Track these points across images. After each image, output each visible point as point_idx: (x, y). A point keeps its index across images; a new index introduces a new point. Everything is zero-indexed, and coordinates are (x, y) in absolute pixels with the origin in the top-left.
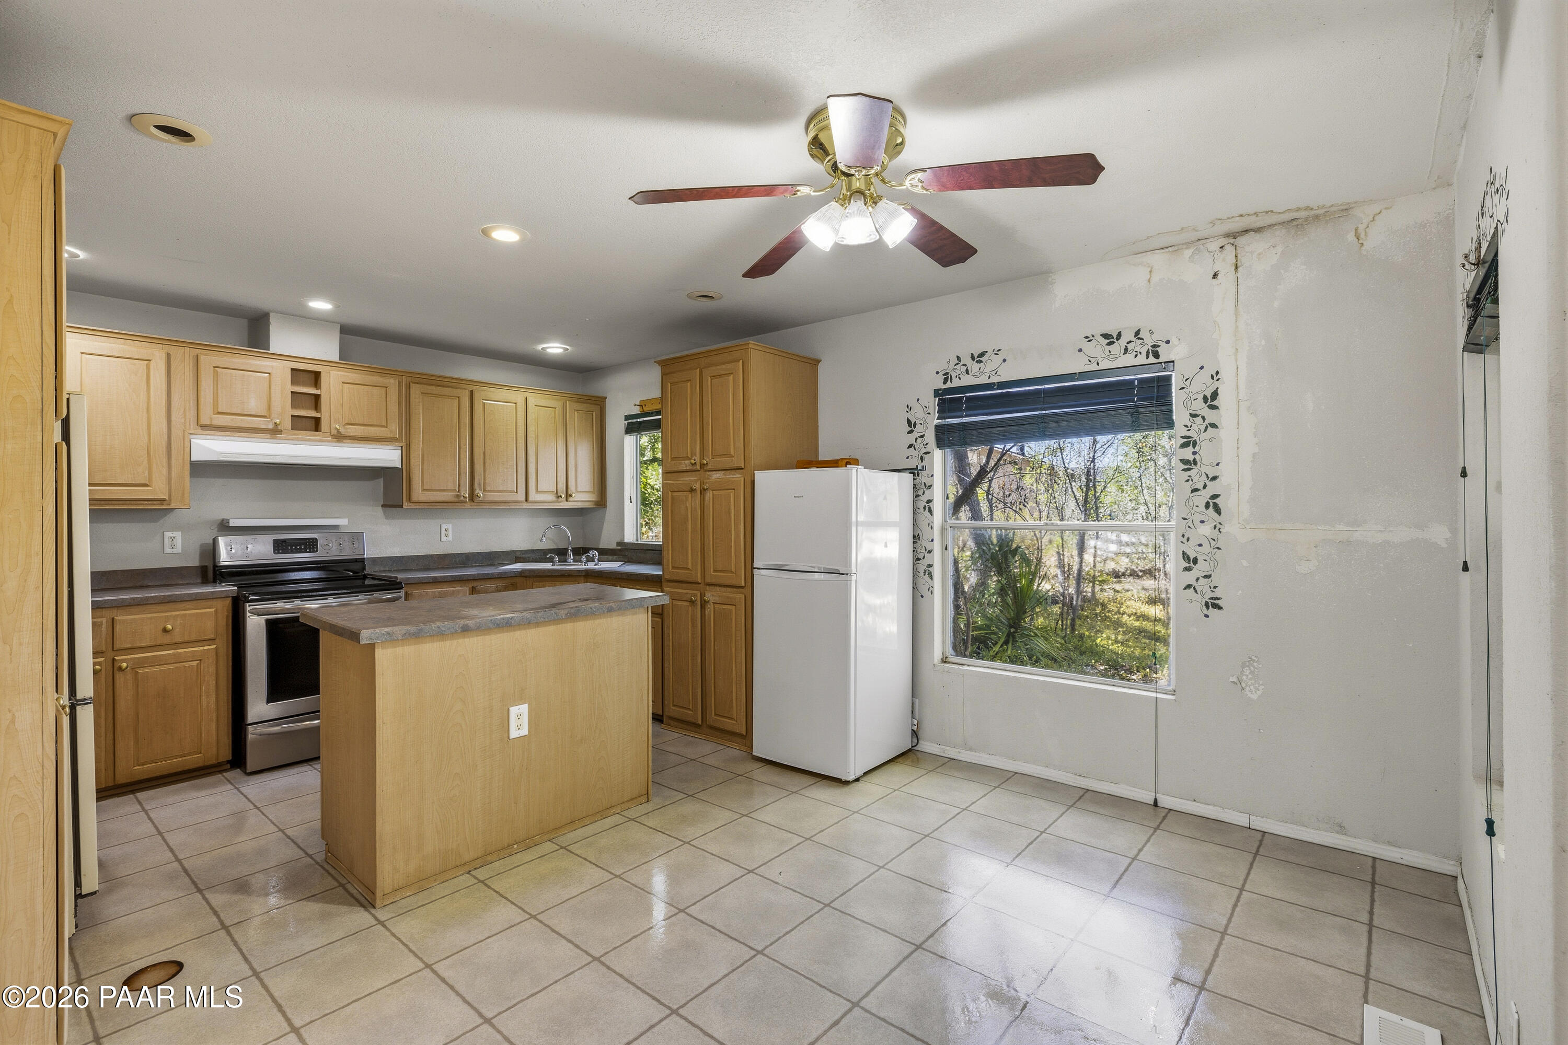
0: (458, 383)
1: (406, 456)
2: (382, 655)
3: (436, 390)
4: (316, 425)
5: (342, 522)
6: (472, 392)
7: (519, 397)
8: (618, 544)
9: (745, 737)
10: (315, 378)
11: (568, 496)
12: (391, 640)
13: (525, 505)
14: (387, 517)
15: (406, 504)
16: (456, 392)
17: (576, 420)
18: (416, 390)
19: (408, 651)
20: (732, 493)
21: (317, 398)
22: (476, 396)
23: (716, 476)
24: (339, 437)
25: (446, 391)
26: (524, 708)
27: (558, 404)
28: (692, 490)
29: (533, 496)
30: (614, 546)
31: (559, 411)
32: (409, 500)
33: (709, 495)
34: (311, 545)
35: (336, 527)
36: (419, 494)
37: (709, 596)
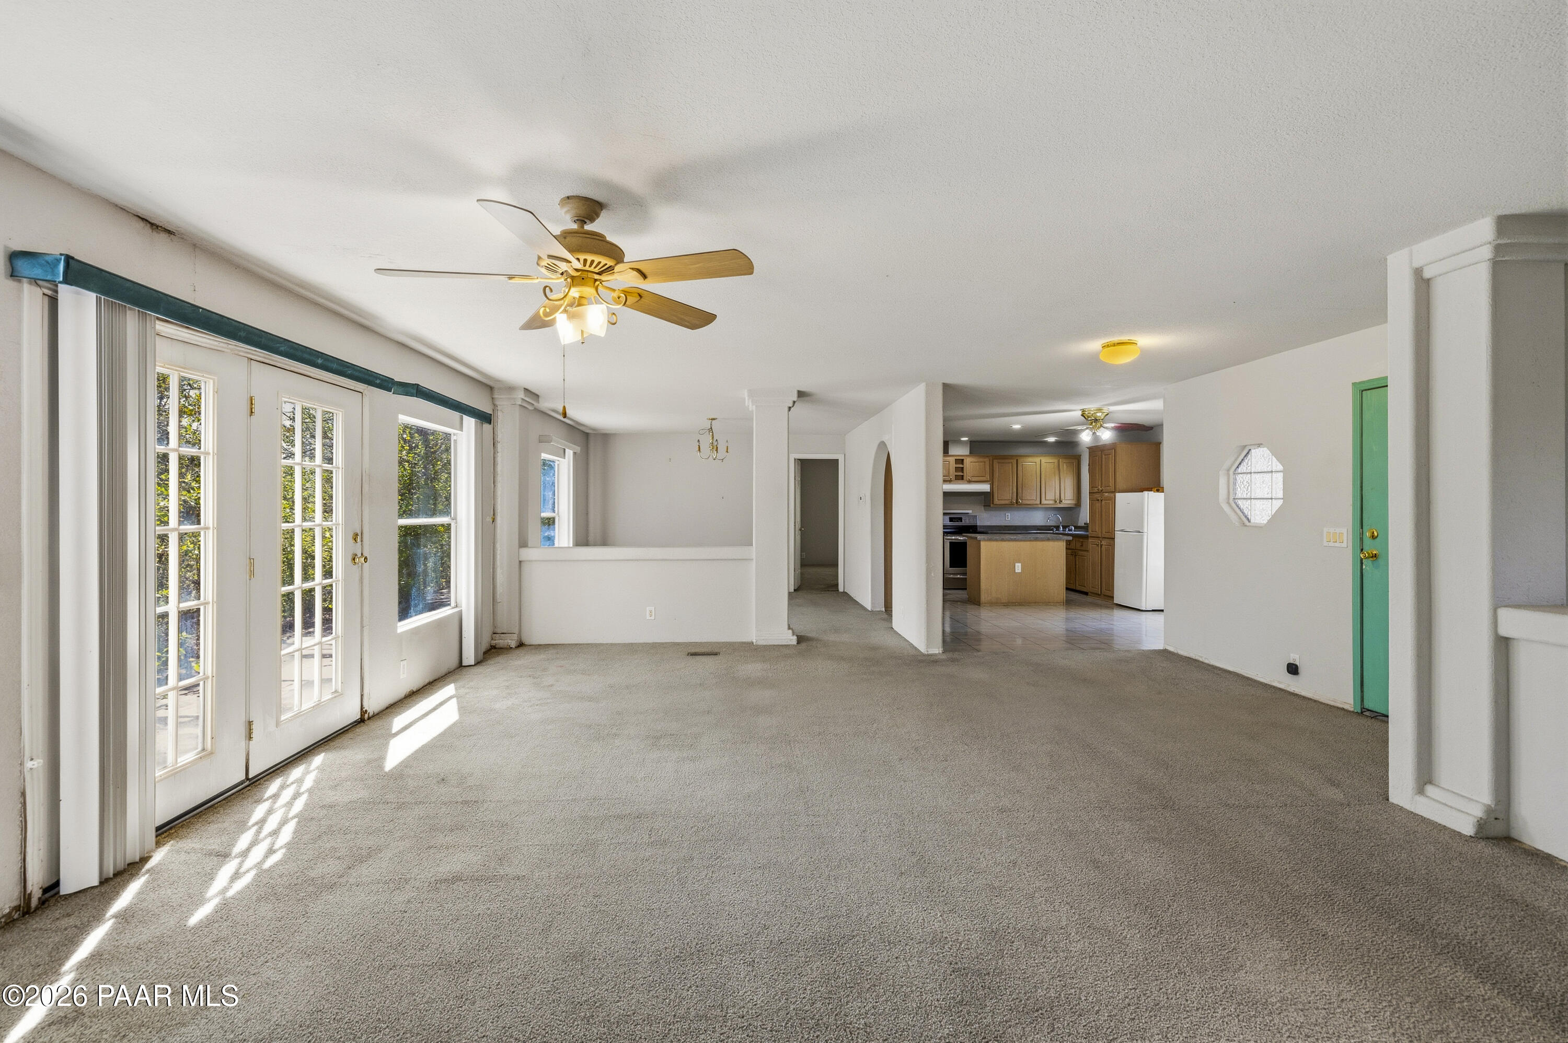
0: (1012, 457)
1: (992, 488)
2: (982, 543)
3: (1003, 461)
4: (962, 478)
5: (970, 512)
6: (1017, 460)
7: (1037, 460)
8: (1085, 524)
9: (1112, 597)
10: (962, 461)
11: (1061, 501)
12: (984, 540)
13: (1040, 506)
14: (985, 510)
15: (992, 505)
16: (1010, 461)
17: (1064, 467)
18: (995, 461)
19: (988, 543)
20: (1111, 502)
21: (963, 468)
22: (1019, 461)
23: (1107, 494)
24: (970, 482)
25: (1007, 461)
26: (1020, 564)
27: (1056, 461)
28: (1098, 500)
29: (1044, 502)
30: (1083, 525)
31: (1056, 464)
32: (993, 503)
33: (1103, 502)
34: (960, 519)
35: (968, 513)
36: (996, 501)
37: (1103, 543)
